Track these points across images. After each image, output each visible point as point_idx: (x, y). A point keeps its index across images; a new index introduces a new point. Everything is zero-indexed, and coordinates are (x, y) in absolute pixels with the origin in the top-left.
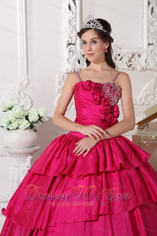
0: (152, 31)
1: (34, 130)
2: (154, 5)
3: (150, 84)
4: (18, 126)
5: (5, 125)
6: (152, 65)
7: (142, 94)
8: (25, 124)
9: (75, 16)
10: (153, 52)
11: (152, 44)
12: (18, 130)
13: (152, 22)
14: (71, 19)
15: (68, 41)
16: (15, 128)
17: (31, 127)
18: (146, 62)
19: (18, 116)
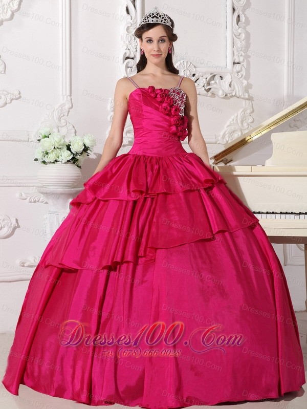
0: (239, 45)
1: (78, 166)
2: (241, 13)
3: (237, 116)
4: (58, 159)
5: (39, 156)
6: (239, 90)
7: (225, 129)
8: (66, 155)
9: (135, 21)
10: (239, 74)
11: (238, 63)
12: (57, 164)
13: (238, 34)
14: (130, 25)
15: (126, 53)
16: (53, 160)
17: (74, 160)
18: (230, 85)
19: (57, 146)
